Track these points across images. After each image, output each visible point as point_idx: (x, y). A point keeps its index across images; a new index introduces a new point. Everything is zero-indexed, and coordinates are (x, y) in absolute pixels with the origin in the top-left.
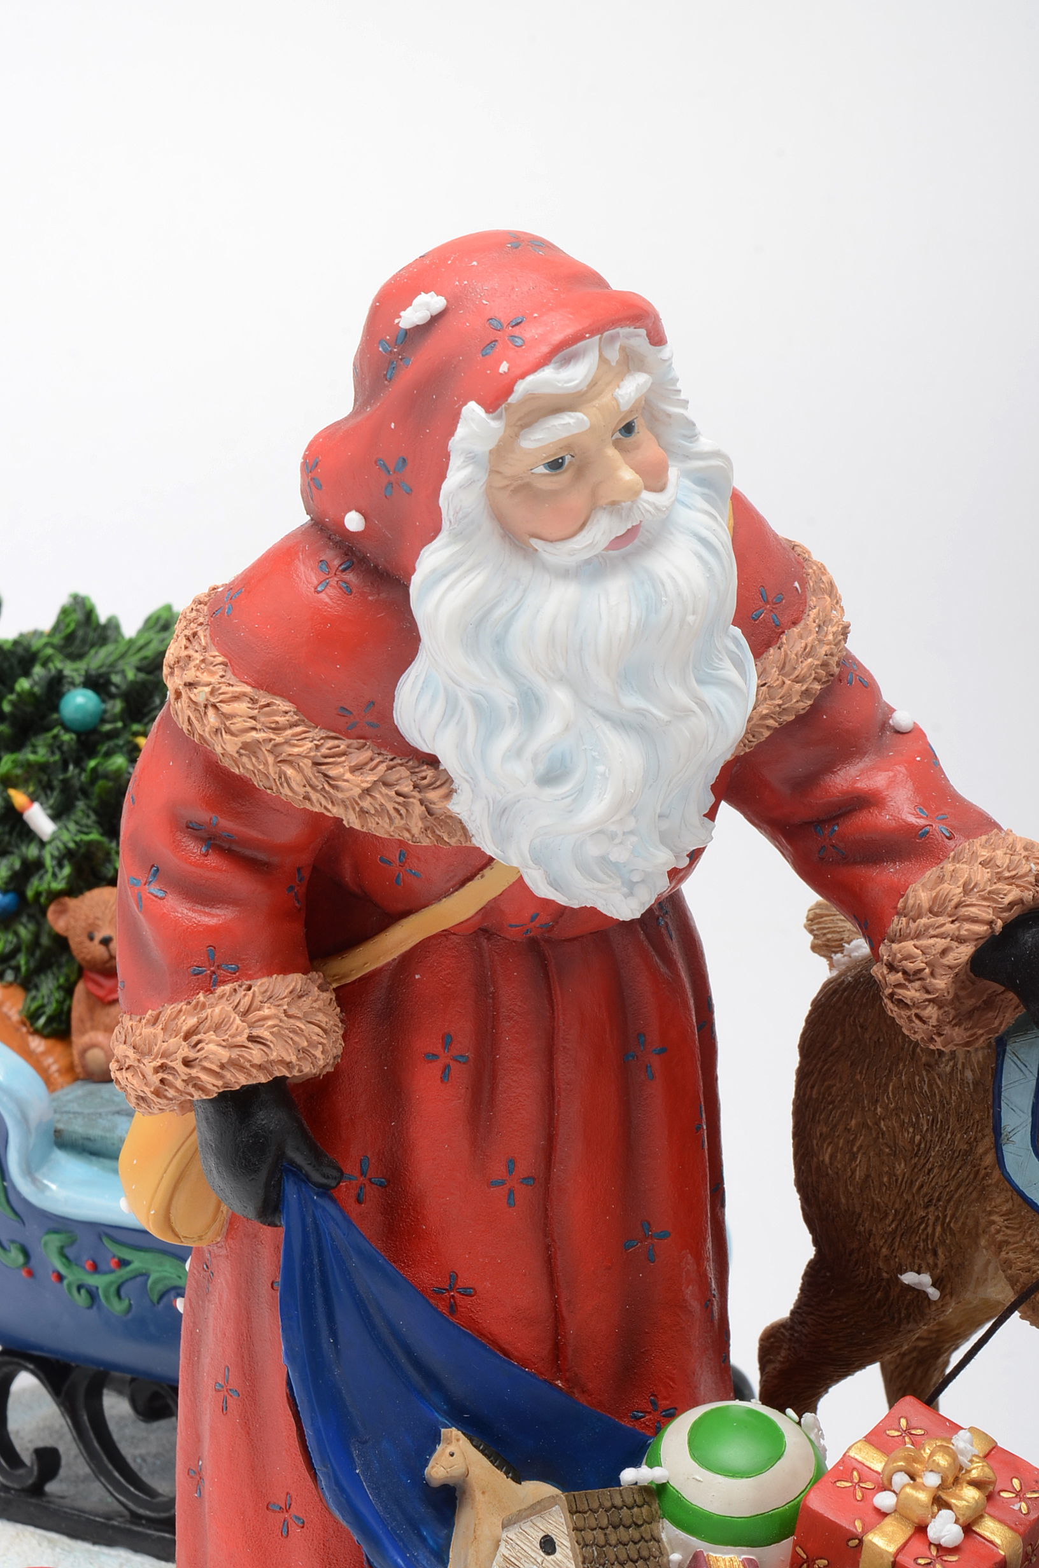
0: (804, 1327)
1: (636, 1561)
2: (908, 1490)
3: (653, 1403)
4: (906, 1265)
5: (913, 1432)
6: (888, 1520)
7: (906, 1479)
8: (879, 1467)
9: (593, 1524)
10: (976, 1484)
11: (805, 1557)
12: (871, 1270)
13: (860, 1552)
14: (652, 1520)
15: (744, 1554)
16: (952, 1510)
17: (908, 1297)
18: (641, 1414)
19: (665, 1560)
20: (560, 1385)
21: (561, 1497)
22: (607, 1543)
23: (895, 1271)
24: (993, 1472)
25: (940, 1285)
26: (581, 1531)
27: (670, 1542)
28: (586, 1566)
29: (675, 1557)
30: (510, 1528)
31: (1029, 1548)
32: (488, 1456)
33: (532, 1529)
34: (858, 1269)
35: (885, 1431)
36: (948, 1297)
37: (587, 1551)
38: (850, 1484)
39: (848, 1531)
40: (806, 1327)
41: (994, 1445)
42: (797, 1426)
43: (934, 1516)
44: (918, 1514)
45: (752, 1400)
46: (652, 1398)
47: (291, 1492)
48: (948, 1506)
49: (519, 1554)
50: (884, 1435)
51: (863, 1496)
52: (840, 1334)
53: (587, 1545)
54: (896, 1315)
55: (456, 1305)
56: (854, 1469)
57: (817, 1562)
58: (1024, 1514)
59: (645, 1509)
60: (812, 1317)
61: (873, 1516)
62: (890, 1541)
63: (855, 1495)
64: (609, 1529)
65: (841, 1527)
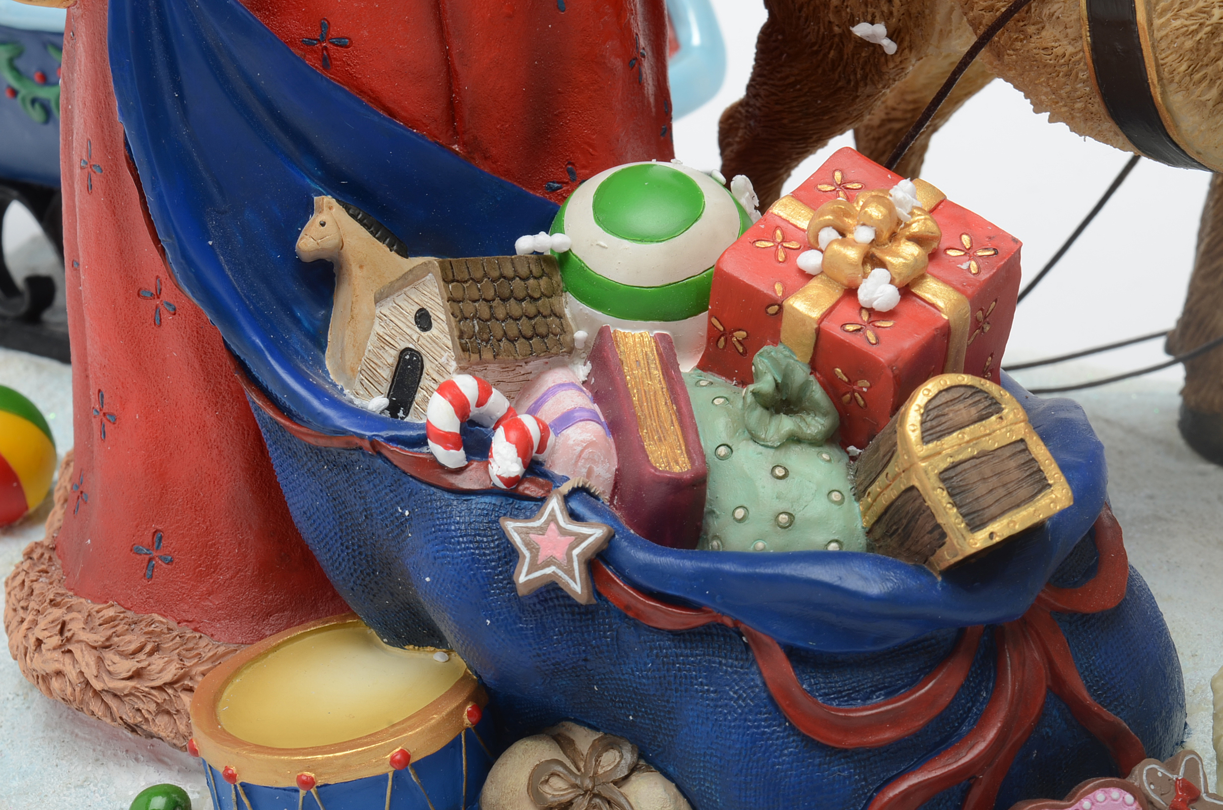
0: (757, 100)
1: (531, 338)
2: (836, 247)
3: (570, 172)
4: (859, 15)
5: (849, 186)
6: (813, 283)
7: (835, 235)
8: (804, 224)
9: (475, 294)
10: (918, 240)
11: (721, 328)
12: (821, 25)
13: (781, 320)
14: (551, 293)
15: (656, 329)
16: (887, 269)
17: (863, 54)
18: (556, 185)
19: (568, 339)
20: (457, 149)
21: (434, 264)
22: (493, 317)
23: (847, 23)
24: (938, 228)
25: (897, 37)
26: (459, 302)
27: (574, 318)
28: (463, 341)
29: (580, 335)
30: (383, 302)
31: (980, 314)
32: (367, 227)
33: (406, 303)
34: (808, 26)
35: (817, 186)
36: (907, 51)
37: (465, 326)
38: (772, 244)
39: (765, 295)
40: (760, 99)
41: (942, 199)
42: (725, 191)
43: (865, 276)
44: (846, 274)
45: (672, 161)
46: (570, 167)
47: (160, 275)
48: (882, 264)
49: (393, 332)
50: (816, 190)
51: (786, 257)
52: (794, 104)
53: (466, 319)
54: (852, 77)
55: (330, 58)
56: (777, 227)
57: (734, 334)
58: (974, 274)
59: (543, 282)
60: (765, 87)
61: (797, 279)
62: (814, 305)
63: (776, 256)
64: (496, 301)
65: (758, 291)
